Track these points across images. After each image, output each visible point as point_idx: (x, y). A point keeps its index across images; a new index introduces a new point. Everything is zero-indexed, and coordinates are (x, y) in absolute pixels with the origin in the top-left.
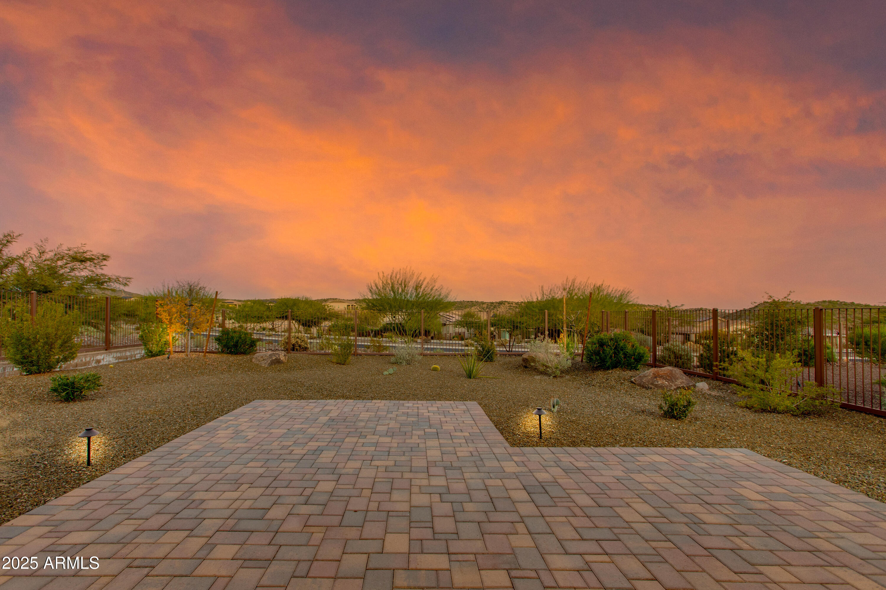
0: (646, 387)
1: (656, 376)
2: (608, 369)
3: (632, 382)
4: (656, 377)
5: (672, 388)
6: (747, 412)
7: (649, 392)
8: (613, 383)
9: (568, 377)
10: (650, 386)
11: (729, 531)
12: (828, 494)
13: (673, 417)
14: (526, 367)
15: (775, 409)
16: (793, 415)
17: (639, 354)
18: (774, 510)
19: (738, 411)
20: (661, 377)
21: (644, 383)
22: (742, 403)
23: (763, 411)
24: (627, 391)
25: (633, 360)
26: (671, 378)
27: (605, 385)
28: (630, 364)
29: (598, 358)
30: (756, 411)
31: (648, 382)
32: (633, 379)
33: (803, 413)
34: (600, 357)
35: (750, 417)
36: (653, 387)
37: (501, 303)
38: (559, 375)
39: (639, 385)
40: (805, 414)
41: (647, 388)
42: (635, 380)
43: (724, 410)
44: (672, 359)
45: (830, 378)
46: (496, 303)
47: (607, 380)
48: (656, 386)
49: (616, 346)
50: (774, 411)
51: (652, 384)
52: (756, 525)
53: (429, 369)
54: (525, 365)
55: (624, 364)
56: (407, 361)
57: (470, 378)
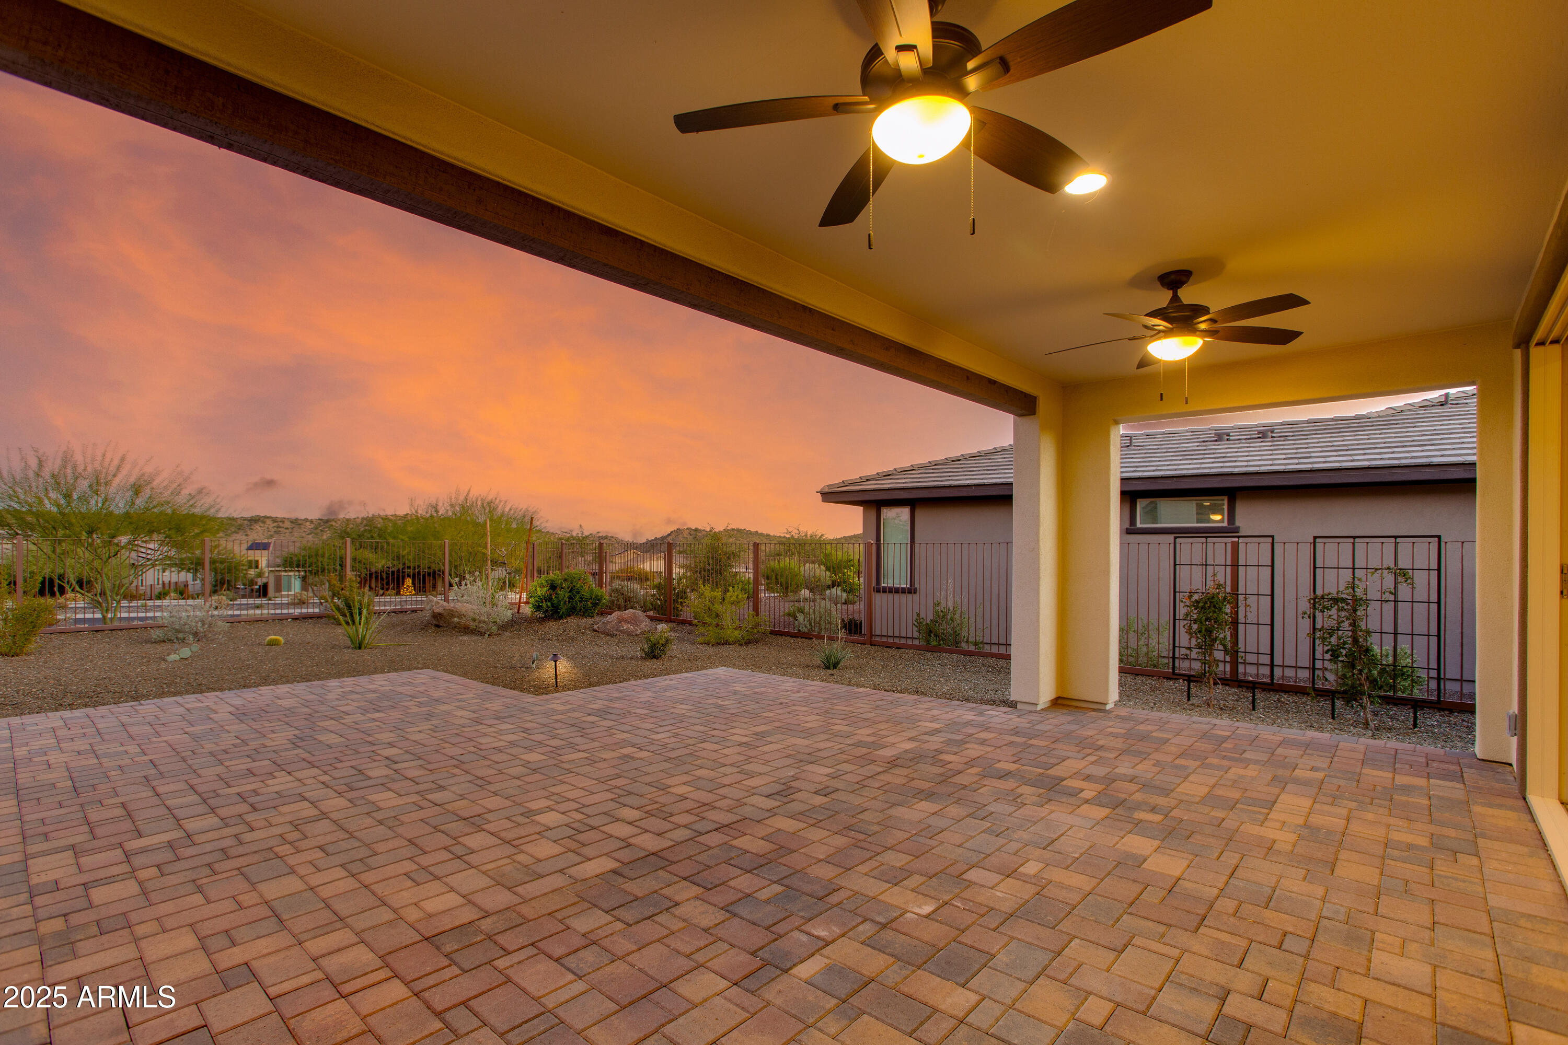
1: (621, 620)
2: (561, 618)
3: (595, 630)
4: (620, 622)
6: (706, 647)
7: (615, 640)
8: (572, 634)
9: (507, 634)
10: (615, 632)
11: (739, 705)
12: (778, 681)
13: (655, 657)
14: (438, 626)
15: (727, 641)
16: (739, 645)
17: (597, 596)
18: (756, 693)
19: (700, 647)
20: (626, 621)
21: (609, 630)
22: (701, 639)
23: (718, 644)
24: (591, 641)
25: (590, 605)
26: (635, 621)
27: (564, 637)
28: (587, 610)
29: (549, 604)
30: (713, 646)
31: (613, 628)
32: (596, 627)
33: (746, 643)
34: (552, 603)
35: (711, 650)
36: (618, 633)
37: (255, 520)
38: (495, 632)
39: (603, 633)
40: (748, 643)
41: (612, 636)
42: (598, 628)
43: (688, 648)
44: (622, 602)
45: (763, 609)
46: (245, 519)
47: (565, 631)
48: (622, 632)
49: (572, 589)
50: (726, 643)
51: (617, 630)
52: (751, 701)
53: (259, 644)
54: (437, 623)
55: (580, 610)
56: (195, 634)
57: (360, 648)
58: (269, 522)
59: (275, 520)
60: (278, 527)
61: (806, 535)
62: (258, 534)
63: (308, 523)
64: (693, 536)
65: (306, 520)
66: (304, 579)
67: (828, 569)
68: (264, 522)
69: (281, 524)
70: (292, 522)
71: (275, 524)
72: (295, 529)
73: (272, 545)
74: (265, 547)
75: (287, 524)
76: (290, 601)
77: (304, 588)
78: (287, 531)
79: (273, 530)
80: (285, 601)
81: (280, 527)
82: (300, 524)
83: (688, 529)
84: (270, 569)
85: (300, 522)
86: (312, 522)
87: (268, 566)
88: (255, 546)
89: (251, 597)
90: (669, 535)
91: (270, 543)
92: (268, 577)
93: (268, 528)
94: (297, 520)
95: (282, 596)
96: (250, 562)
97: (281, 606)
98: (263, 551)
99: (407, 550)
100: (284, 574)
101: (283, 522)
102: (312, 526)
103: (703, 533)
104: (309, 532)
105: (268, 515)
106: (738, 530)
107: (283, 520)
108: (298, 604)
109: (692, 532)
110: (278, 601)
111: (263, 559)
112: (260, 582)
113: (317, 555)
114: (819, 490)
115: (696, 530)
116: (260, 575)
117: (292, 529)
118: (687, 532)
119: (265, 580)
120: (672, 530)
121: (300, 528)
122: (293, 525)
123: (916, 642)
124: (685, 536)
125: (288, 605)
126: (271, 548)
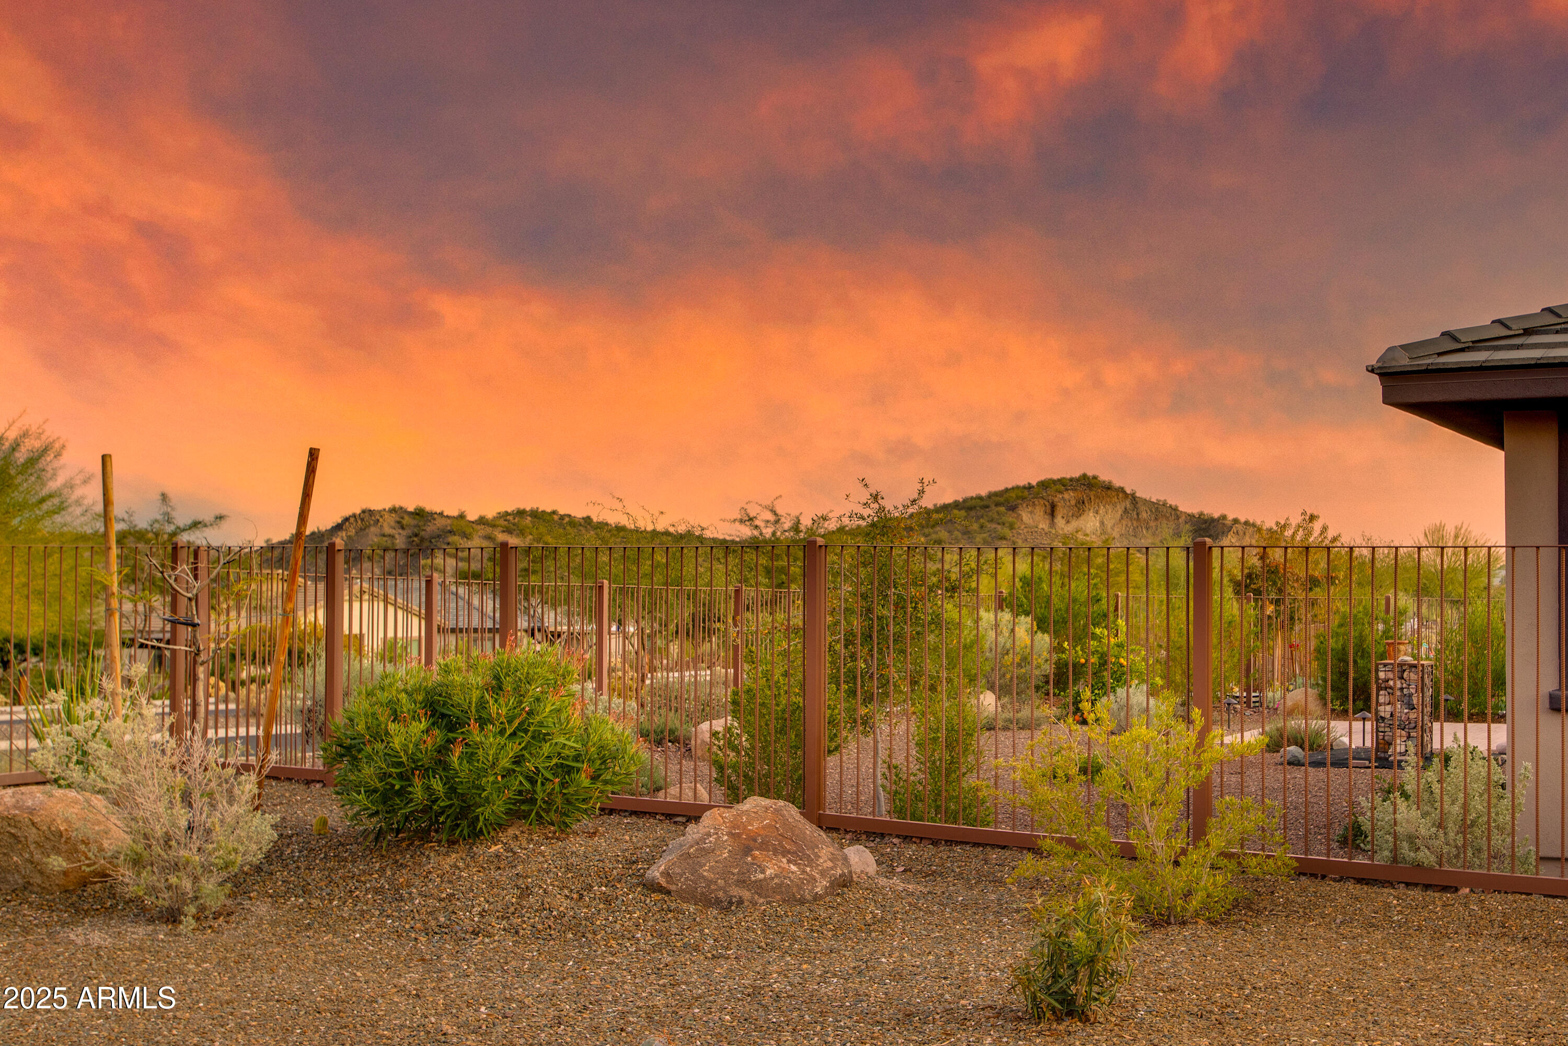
0: (718, 901)
1: (746, 844)
3: (653, 887)
4: (747, 851)
5: (819, 889)
7: (738, 922)
10: (736, 891)
21: (710, 881)
29: (437, 785)
31: (725, 874)
32: (655, 873)
34: (449, 780)
36: (746, 895)
39: (690, 896)
41: (728, 906)
42: (666, 873)
47: (526, 892)
48: (760, 888)
51: (742, 882)
61: (796, 528)
64: (407, 532)
67: (1041, 624)
83: (393, 510)
90: (338, 527)
103: (440, 522)
106: (536, 515)
109: (407, 520)
114: (1373, 361)
115: (420, 513)
118: (390, 519)
120: (348, 513)
124: (387, 530)
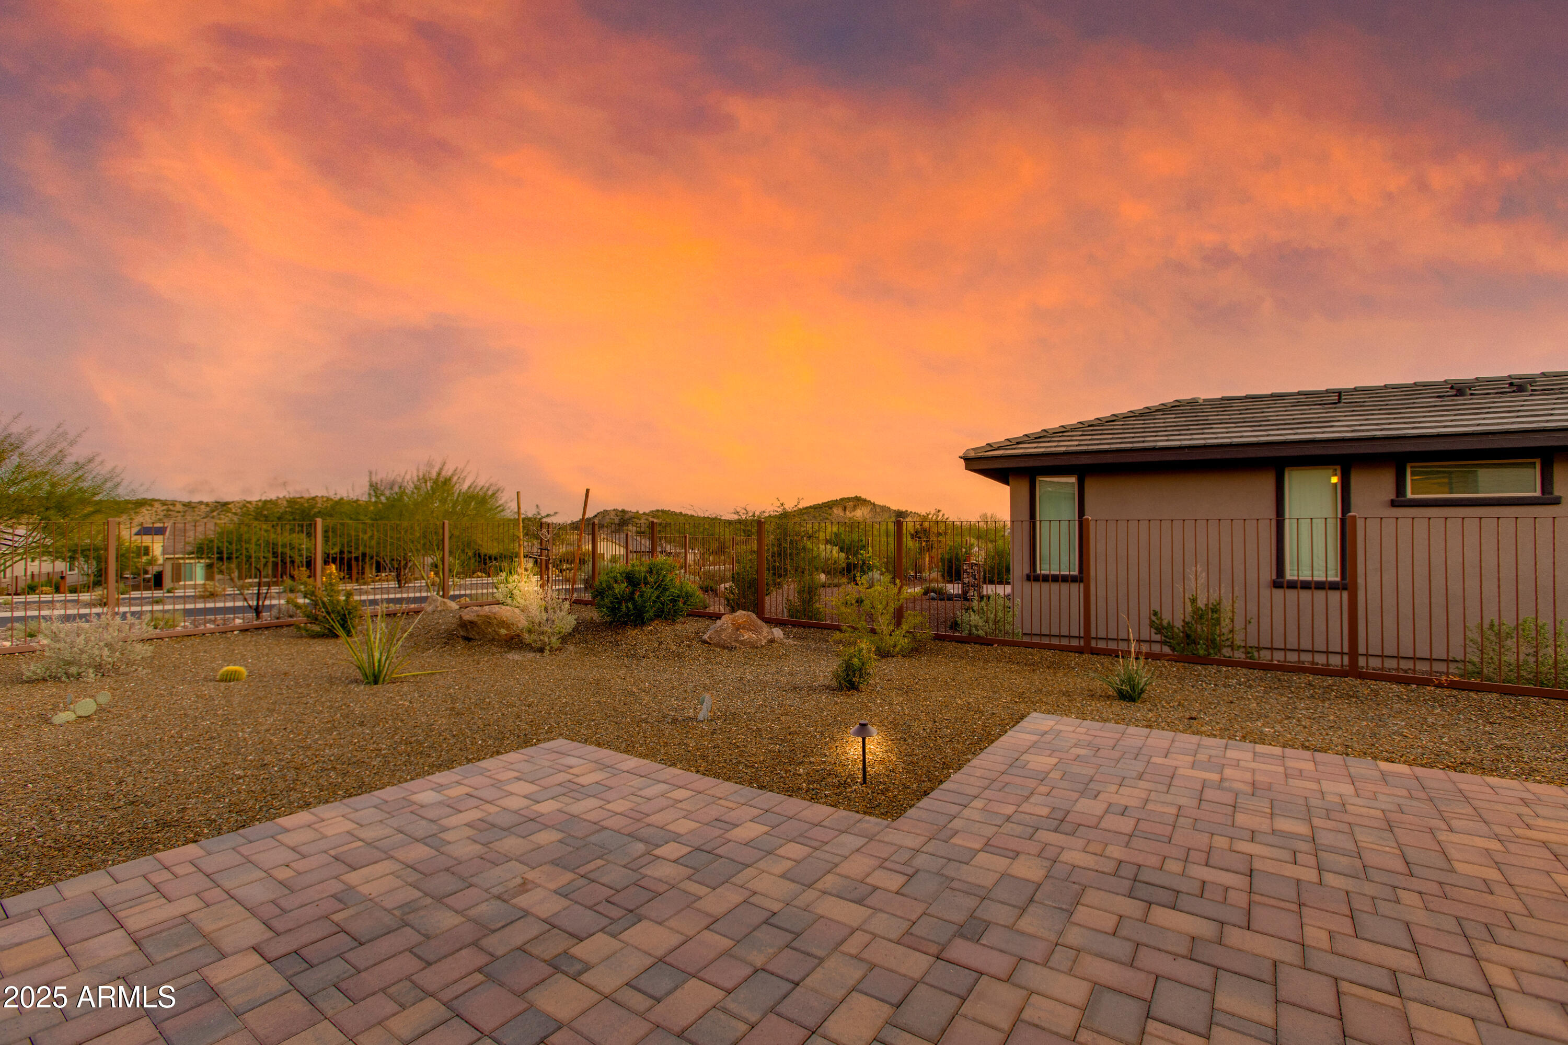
0: (728, 647)
1: (738, 627)
3: (705, 642)
4: (738, 629)
5: (763, 644)
7: (738, 655)
8: (673, 647)
9: (571, 648)
10: (734, 644)
13: (852, 687)
14: (467, 639)
15: (889, 651)
20: (745, 627)
21: (725, 640)
26: (754, 627)
29: (630, 606)
31: (730, 638)
32: (706, 637)
34: (634, 604)
36: (738, 645)
38: (555, 646)
39: (718, 645)
41: (731, 649)
42: (709, 637)
47: (661, 643)
48: (742, 643)
49: (659, 583)
50: (888, 654)
51: (736, 641)
53: (206, 679)
54: (465, 634)
55: (669, 612)
56: (98, 667)
57: (376, 682)
58: (157, 505)
59: (164, 503)
60: (168, 510)
61: (754, 516)
62: (146, 517)
63: (203, 507)
65: (201, 503)
66: (209, 567)
67: (841, 550)
68: (152, 506)
69: (171, 507)
70: (184, 505)
71: (165, 507)
72: (188, 513)
73: (168, 530)
74: (161, 531)
75: (179, 507)
76: (198, 594)
77: (209, 577)
78: (179, 514)
79: (162, 513)
80: (191, 592)
81: (171, 511)
82: (194, 508)
83: (614, 510)
84: (166, 556)
85: (194, 505)
86: (207, 504)
87: (164, 553)
88: (145, 531)
89: (147, 589)
90: (596, 516)
91: (167, 528)
92: (163, 565)
93: (156, 512)
94: (190, 503)
95: (185, 587)
96: (139, 548)
97: (185, 599)
98: (155, 536)
99: (369, 534)
100: (182, 561)
101: (174, 505)
102: (208, 509)
104: (204, 515)
105: (157, 498)
106: (663, 511)
107: (174, 503)
108: (208, 597)
109: (619, 514)
110: (179, 593)
111: (157, 546)
112: (155, 569)
113: (240, 540)
114: (961, 455)
115: (623, 511)
116: (152, 562)
117: (185, 512)
118: (613, 513)
119: (156, 569)
120: (599, 511)
121: (194, 511)
122: (186, 509)
123: (1075, 643)
124: (612, 517)
125: (195, 598)
126: (167, 533)
